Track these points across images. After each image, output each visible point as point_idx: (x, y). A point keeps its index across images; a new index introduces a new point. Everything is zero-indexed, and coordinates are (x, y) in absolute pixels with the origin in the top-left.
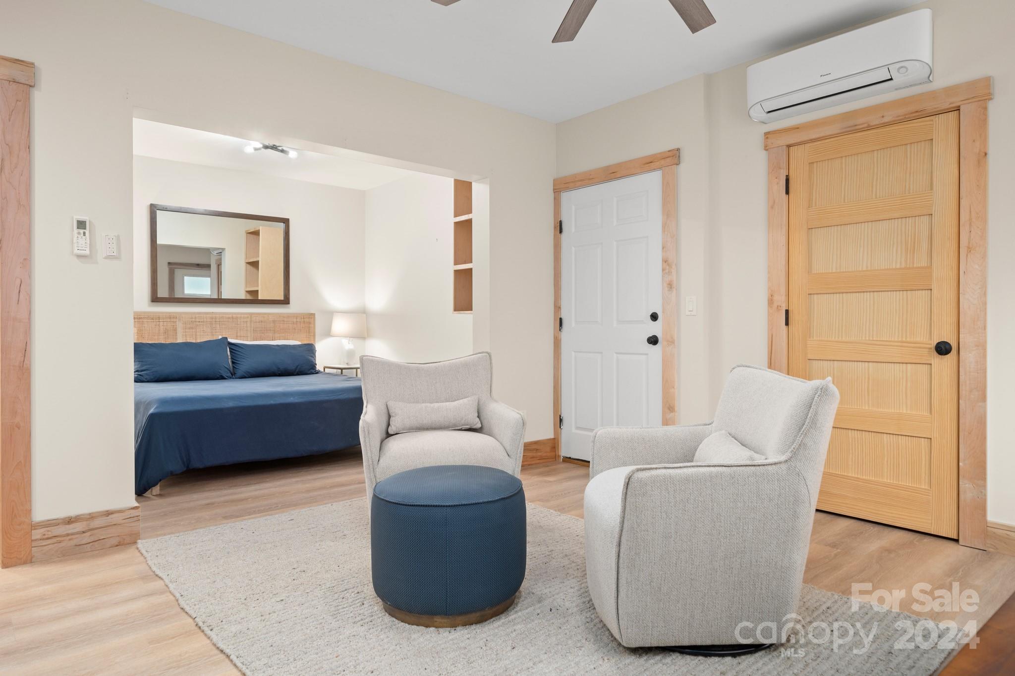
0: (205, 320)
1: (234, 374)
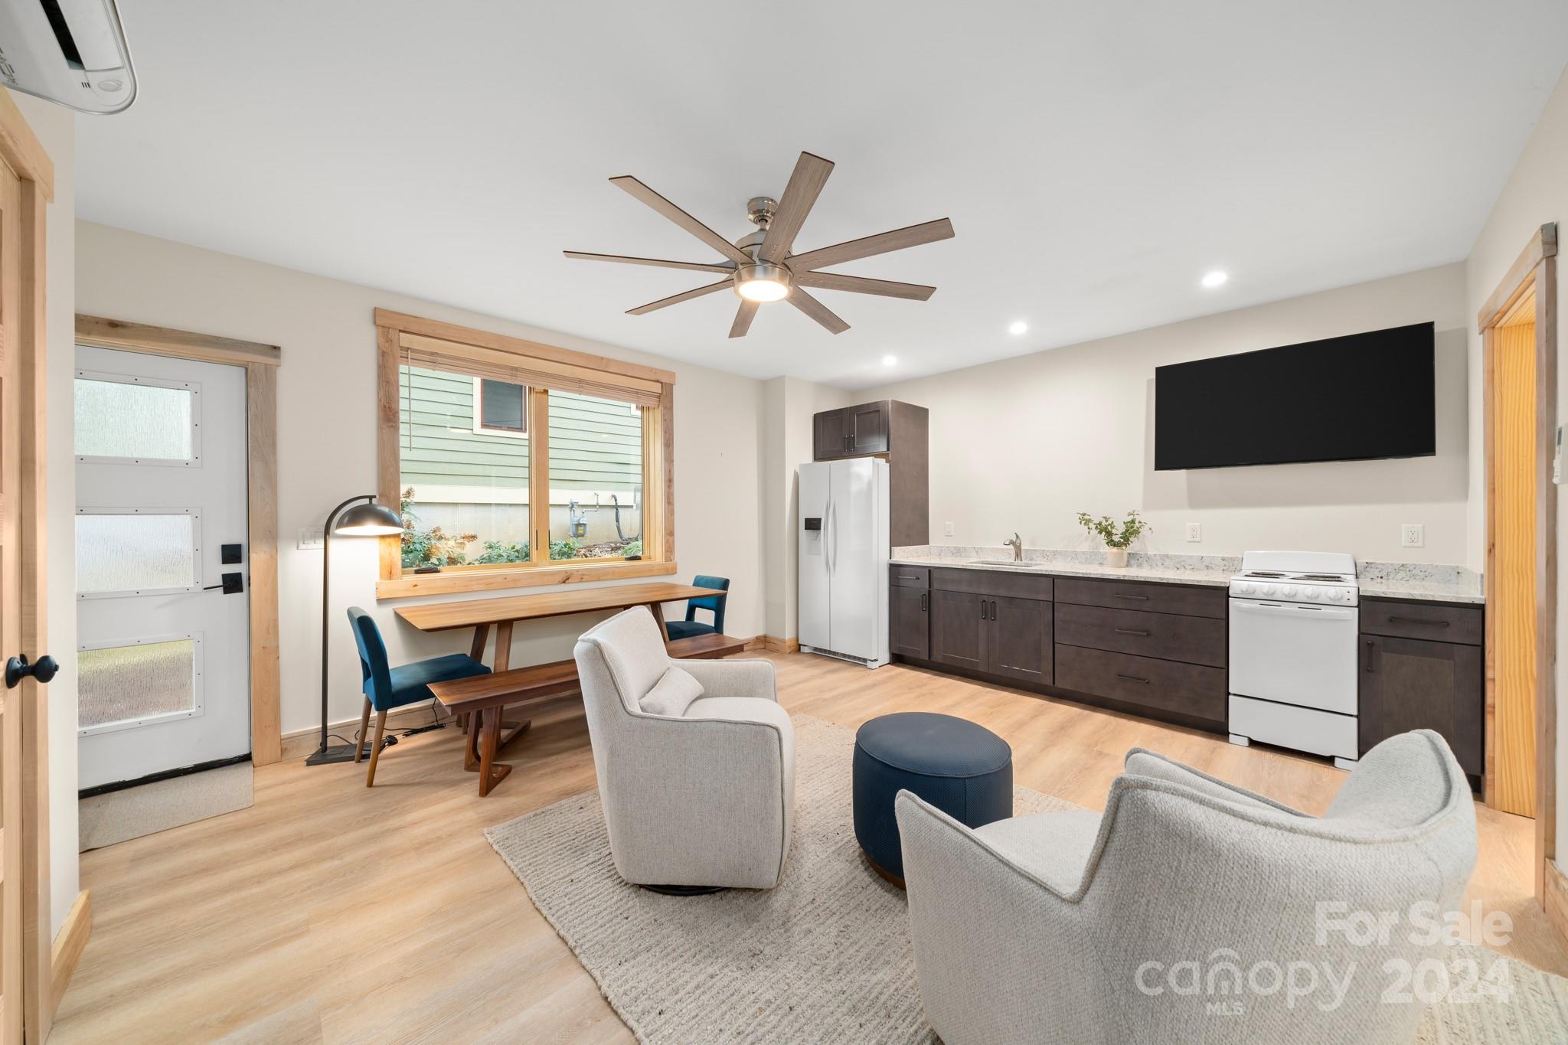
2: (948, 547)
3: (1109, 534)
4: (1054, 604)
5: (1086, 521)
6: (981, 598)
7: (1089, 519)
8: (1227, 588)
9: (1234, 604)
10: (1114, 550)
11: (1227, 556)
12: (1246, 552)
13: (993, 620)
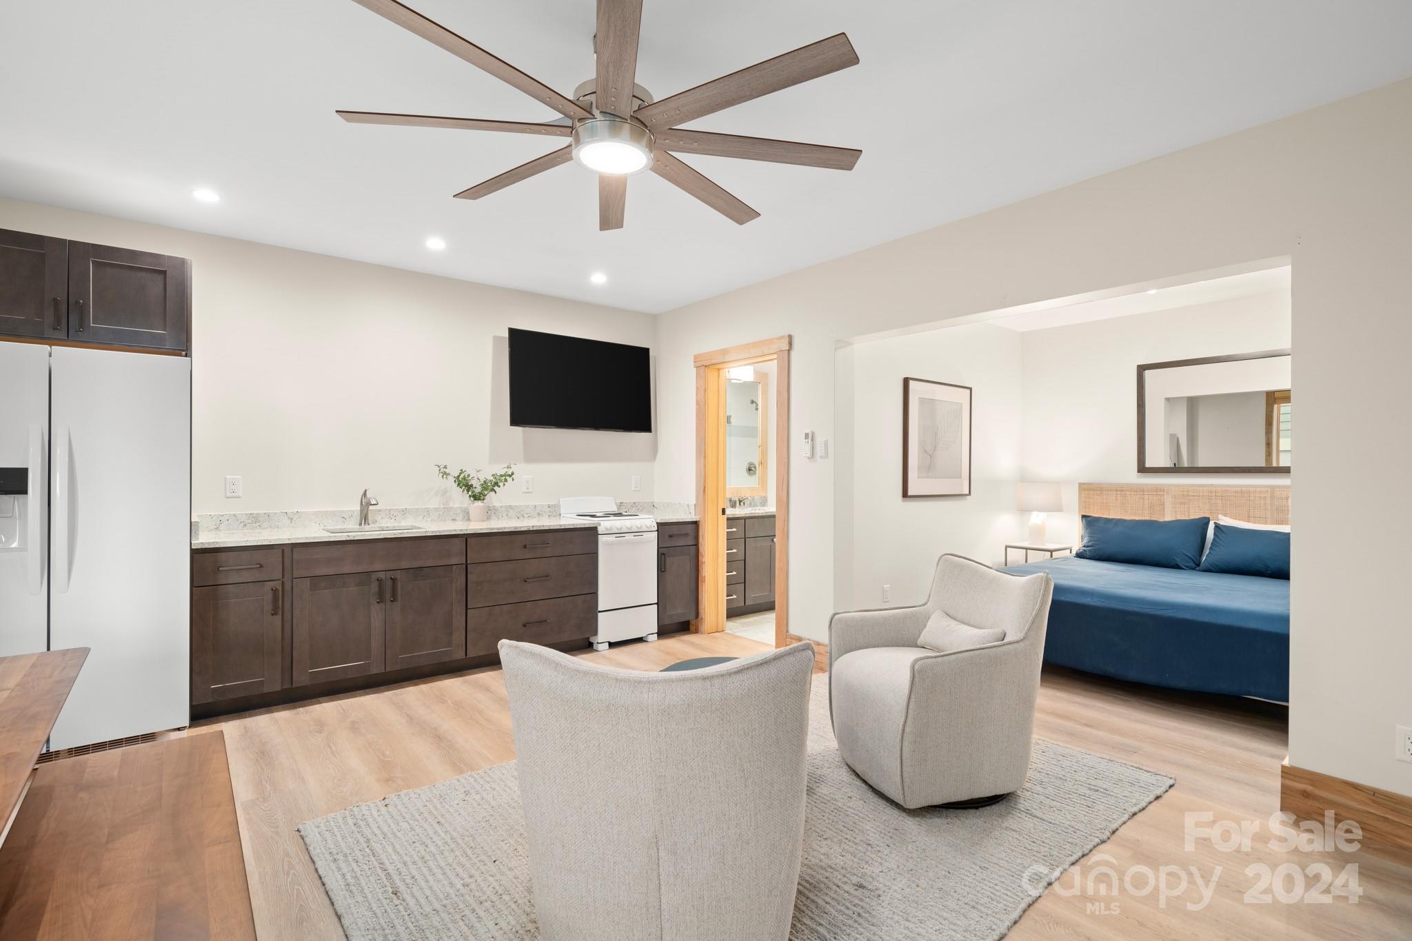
1: (1196, 565)
2: (235, 515)
3: (469, 487)
4: (467, 566)
5: (445, 474)
6: (374, 576)
7: (448, 471)
8: (596, 527)
9: (602, 540)
10: (479, 503)
11: (551, 503)
12: (561, 500)
13: (392, 601)
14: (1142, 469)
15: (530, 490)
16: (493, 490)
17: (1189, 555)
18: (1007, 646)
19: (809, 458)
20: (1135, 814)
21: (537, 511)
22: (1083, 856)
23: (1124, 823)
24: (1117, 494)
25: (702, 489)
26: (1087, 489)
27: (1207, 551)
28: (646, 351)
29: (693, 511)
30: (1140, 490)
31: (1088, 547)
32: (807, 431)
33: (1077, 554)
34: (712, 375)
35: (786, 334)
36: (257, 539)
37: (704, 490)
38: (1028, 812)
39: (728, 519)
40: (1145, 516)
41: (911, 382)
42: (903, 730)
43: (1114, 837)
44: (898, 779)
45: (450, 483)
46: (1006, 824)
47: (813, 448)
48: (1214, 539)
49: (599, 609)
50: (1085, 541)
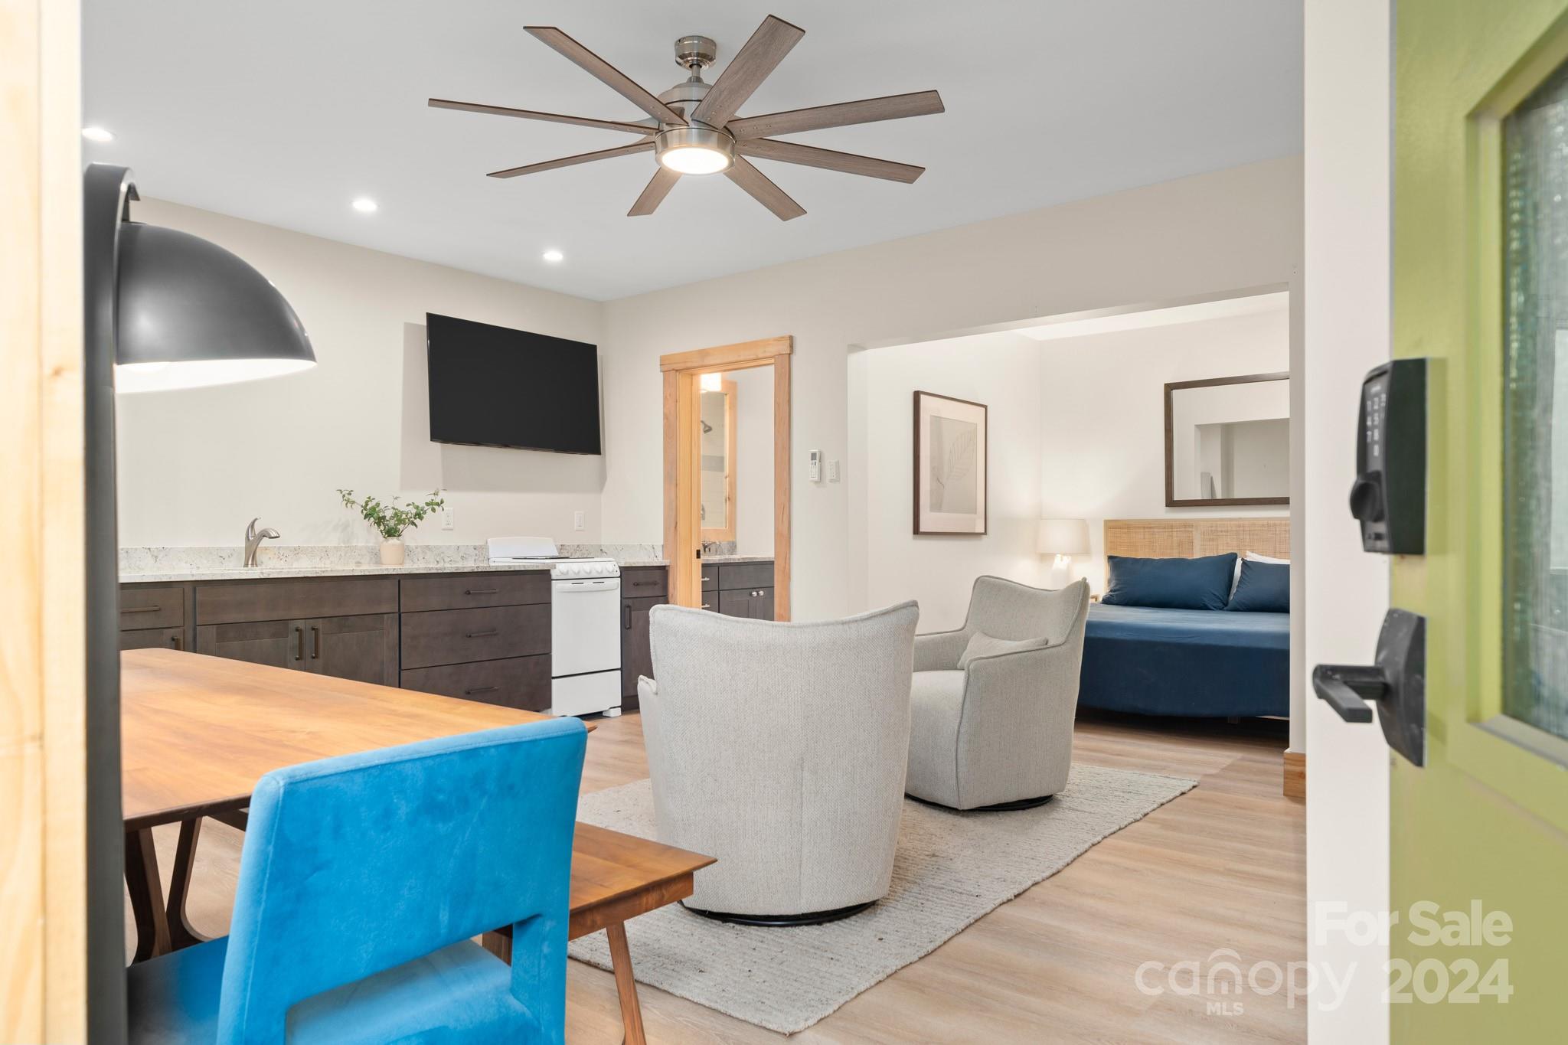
0: (1229, 528)
1: (1224, 605)
3: (380, 520)
4: (400, 616)
5: (350, 502)
6: (293, 625)
7: (352, 498)
8: (549, 570)
9: (556, 587)
10: (393, 541)
11: (477, 544)
12: (489, 540)
13: (313, 658)
14: (1171, 502)
15: (451, 527)
16: (413, 523)
17: (1216, 593)
18: (1051, 649)
19: (816, 482)
20: (1162, 805)
21: (461, 554)
22: (1120, 829)
23: (1154, 810)
24: (1144, 532)
25: (672, 526)
26: (1113, 527)
27: (1234, 590)
28: (593, 348)
29: (660, 554)
30: (1168, 526)
31: (1115, 591)
32: (814, 451)
33: (1103, 600)
34: (682, 380)
35: (787, 333)
36: (154, 574)
37: (676, 527)
38: (1070, 809)
39: (704, 566)
40: (1175, 555)
41: (922, 397)
42: (959, 732)
43: (1146, 818)
44: (954, 782)
45: (357, 513)
46: (1051, 817)
47: (821, 470)
48: (1241, 577)
49: (553, 675)
50: (1112, 585)
